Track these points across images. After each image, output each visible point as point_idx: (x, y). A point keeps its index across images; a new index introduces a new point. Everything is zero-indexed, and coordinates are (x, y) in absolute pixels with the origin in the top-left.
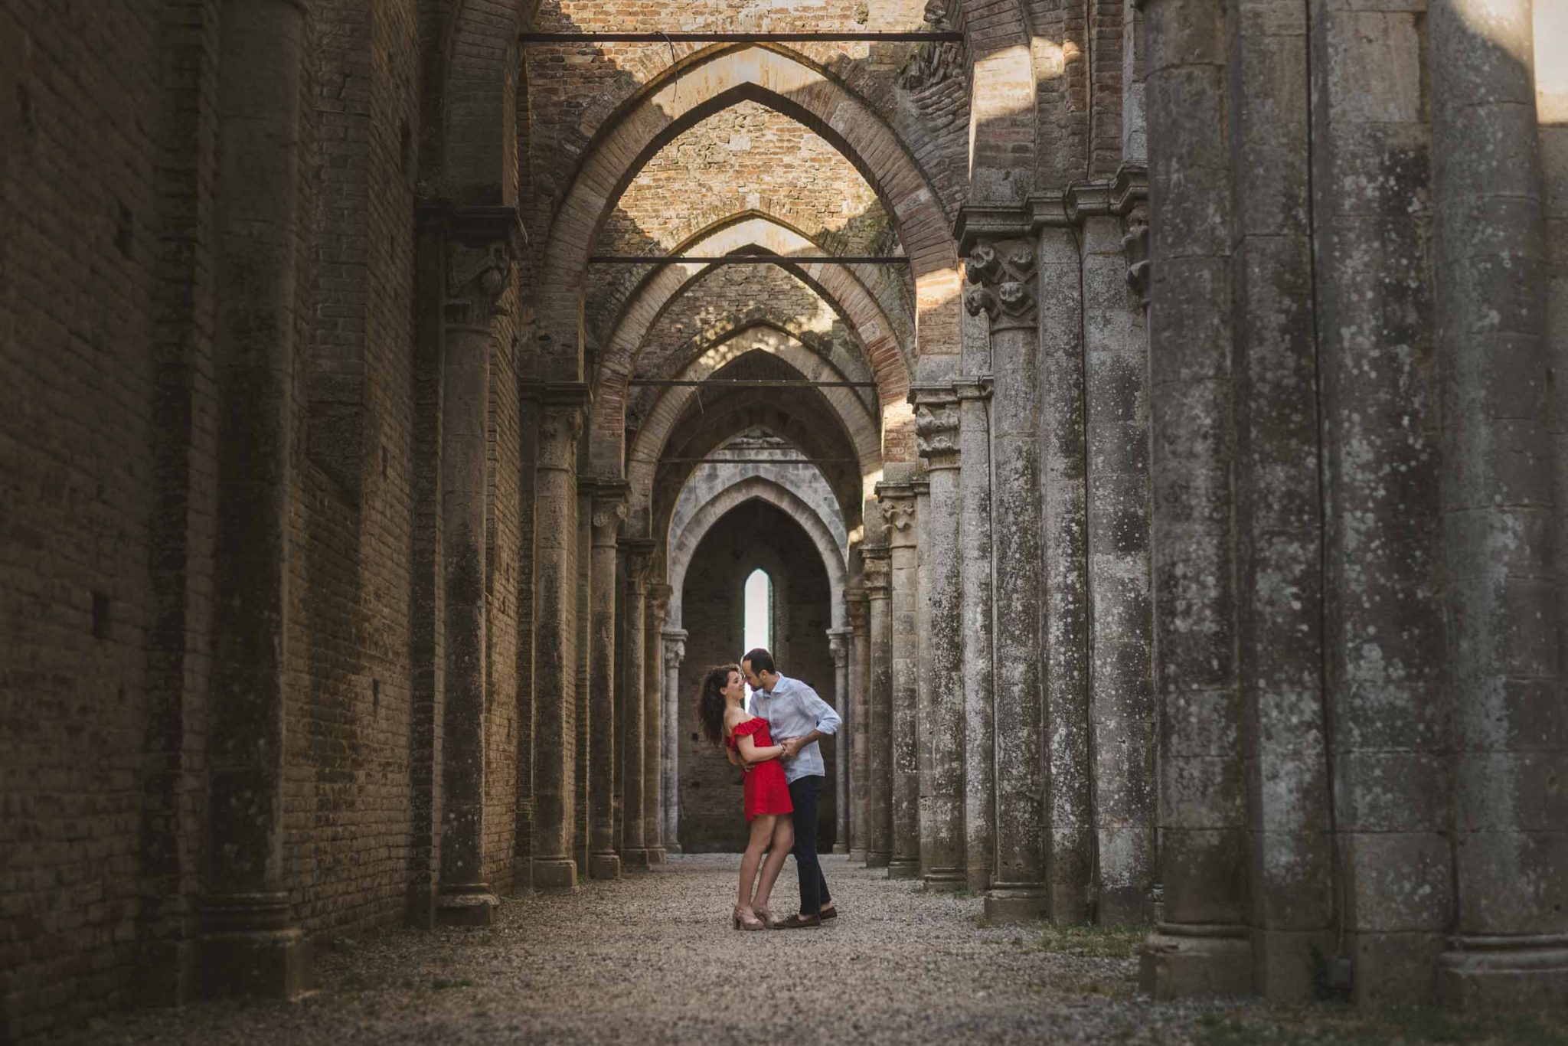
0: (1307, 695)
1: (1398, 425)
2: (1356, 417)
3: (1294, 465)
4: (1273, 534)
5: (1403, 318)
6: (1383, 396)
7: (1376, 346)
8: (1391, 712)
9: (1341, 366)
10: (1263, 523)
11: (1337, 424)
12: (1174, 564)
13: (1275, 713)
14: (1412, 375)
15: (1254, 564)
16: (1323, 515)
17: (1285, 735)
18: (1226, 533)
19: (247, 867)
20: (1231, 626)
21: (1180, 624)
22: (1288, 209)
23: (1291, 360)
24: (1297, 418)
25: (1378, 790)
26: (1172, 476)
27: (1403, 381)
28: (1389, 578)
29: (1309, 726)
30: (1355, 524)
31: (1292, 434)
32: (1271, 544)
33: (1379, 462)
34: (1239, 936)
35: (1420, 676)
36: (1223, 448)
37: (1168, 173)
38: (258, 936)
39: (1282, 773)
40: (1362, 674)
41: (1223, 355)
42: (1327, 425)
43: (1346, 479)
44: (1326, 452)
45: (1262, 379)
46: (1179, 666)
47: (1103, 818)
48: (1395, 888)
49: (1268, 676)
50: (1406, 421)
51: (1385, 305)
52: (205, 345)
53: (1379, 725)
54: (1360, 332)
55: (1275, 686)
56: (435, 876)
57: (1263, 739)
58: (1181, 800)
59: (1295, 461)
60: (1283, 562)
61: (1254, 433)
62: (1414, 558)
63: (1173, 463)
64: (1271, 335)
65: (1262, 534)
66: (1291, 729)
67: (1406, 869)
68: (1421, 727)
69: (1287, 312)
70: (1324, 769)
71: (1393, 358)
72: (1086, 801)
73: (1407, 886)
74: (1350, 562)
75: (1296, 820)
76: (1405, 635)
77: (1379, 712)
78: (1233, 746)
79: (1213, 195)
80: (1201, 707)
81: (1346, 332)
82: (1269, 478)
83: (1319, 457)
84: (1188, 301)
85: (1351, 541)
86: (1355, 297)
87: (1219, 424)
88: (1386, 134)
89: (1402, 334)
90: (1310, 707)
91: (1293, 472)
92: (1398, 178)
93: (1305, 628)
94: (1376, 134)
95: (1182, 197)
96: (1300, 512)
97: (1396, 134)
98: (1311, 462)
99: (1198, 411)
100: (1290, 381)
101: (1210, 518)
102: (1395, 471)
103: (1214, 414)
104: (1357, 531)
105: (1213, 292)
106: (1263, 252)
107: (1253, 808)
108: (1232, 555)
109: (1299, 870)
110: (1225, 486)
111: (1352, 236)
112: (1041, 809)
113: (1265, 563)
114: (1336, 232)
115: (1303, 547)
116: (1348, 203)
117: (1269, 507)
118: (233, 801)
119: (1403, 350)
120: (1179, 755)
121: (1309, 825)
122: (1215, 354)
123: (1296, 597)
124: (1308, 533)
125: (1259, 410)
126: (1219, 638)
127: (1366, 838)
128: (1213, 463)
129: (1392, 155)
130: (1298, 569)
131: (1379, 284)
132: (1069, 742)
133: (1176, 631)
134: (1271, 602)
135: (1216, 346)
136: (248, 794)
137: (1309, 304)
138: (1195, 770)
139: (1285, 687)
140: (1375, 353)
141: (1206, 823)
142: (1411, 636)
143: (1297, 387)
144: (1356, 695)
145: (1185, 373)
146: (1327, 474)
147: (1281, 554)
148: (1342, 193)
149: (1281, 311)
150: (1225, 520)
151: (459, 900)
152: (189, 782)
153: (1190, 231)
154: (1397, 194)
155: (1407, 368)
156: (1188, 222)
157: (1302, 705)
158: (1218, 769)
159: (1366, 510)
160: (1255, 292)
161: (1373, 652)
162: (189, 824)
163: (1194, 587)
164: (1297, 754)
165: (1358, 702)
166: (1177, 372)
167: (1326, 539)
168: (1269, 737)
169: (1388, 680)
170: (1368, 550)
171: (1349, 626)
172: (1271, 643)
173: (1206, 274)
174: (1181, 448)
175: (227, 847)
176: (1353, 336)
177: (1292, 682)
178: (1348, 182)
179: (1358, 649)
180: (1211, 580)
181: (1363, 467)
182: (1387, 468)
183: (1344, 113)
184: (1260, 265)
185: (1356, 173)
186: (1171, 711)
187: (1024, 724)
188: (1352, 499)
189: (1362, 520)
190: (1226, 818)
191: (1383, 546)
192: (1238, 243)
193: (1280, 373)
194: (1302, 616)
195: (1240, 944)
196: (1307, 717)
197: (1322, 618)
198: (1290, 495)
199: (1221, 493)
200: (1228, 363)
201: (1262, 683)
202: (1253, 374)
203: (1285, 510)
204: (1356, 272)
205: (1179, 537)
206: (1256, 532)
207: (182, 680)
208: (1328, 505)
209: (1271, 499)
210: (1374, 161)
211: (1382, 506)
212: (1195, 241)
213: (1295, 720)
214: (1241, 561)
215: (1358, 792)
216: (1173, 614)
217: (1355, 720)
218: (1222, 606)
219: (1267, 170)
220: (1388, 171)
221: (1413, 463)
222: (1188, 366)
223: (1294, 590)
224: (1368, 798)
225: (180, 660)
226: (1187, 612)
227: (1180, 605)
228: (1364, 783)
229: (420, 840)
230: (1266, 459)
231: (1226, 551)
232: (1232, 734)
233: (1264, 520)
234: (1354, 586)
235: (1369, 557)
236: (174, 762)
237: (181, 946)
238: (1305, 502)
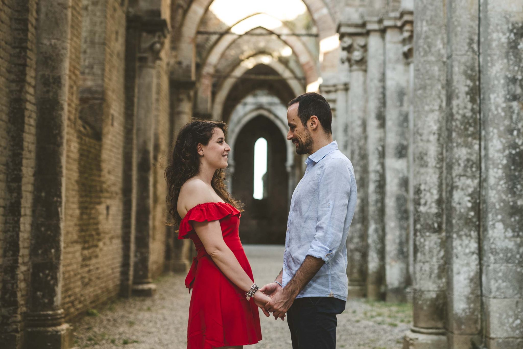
0: (473, 241)
1: (512, 134)
2: (495, 131)
3: (470, 148)
4: (460, 176)
5: (515, 91)
6: (507, 122)
7: (505, 102)
8: (507, 250)
9: (490, 110)
11: (487, 133)
12: (420, 185)
13: (459, 248)
14: (518, 114)
15: (452, 188)
16: (480, 169)
17: (464, 257)
18: (441, 173)
19: (46, 301)
20: (442, 210)
21: (422, 209)
22: (470, 44)
23: (469, 106)
24: (471, 129)
25: (500, 281)
26: (420, 149)
27: (515, 117)
28: (507, 196)
29: (473, 253)
30: (494, 174)
31: (469, 136)
32: (459, 179)
33: (504, 150)
34: (443, 334)
35: (518, 236)
36: (441, 139)
37: (422, 27)
38: (50, 329)
39: (462, 272)
40: (495, 235)
41: (442, 101)
42: (483, 133)
43: (491, 156)
44: (483, 144)
45: (458, 113)
46: (422, 225)
47: (388, 260)
48: (506, 321)
49: (457, 233)
50: (515, 133)
51: (508, 85)
52: (31, 90)
53: (501, 255)
54: (498, 96)
55: (460, 237)
56: (131, 278)
57: (454, 258)
58: (421, 279)
59: (469, 146)
60: (464, 187)
61: (454, 135)
62: (517, 188)
63: (421, 144)
64: (462, 95)
65: (456, 176)
66: (466, 254)
67: (511, 313)
68: (518, 256)
69: (468, 86)
70: (479, 271)
71: (511, 107)
72: (382, 253)
73: (511, 320)
74: (492, 189)
75: (467, 291)
76: (513, 219)
77: (501, 250)
78: (442, 258)
79: (440, 36)
80: (430, 242)
81: (492, 96)
82: (459, 153)
83: (480, 145)
84: (429, 79)
85: (492, 181)
86: (496, 82)
87: (440, 129)
88: (510, 16)
89: (515, 98)
90: (474, 246)
91: (469, 151)
92: (515, 34)
93: (472, 214)
94: (506, 17)
95: (427, 37)
96: (472, 167)
97: (514, 16)
98: (477, 147)
99: (432, 123)
100: (469, 114)
101: (436, 167)
102: (510, 153)
103: (438, 125)
104: (495, 177)
105: (439, 76)
106: (459, 62)
107: (449, 283)
108: (444, 182)
109: (467, 311)
110: (442, 154)
111: (495, 57)
112: (365, 255)
113: (457, 187)
114: (489, 55)
115: (473, 181)
116: (494, 44)
117: (459, 165)
118: (41, 275)
119: (515, 104)
120: (420, 261)
121: (472, 293)
122: (439, 101)
123: (469, 201)
124: (475, 176)
125: (456, 126)
126: (438, 215)
127: (495, 301)
128: (437, 145)
129: (513, 25)
130: (470, 190)
131: (506, 77)
132: (376, 230)
133: (421, 212)
134: (459, 203)
135: (439, 97)
136: (47, 272)
137: (477, 83)
138: (427, 267)
139: (464, 237)
140: (504, 105)
141: (431, 289)
142: (515, 220)
143: (472, 117)
144: (493, 243)
145: (427, 108)
146: (483, 153)
147: (464, 184)
148: (492, 40)
149: (466, 86)
150: (441, 168)
151: (141, 287)
152: (23, 268)
153: (430, 51)
154: (514, 41)
155: (516, 111)
156: (429, 47)
157: (470, 245)
158: (436, 267)
159: (498, 169)
160: (455, 78)
161: (500, 226)
162: (22, 285)
163: (428, 194)
164: (468, 264)
165: (493, 246)
166: (423, 107)
167: (482, 179)
168: (457, 257)
169: (506, 237)
170: (498, 184)
171: (490, 215)
172: (459, 219)
173: (436, 68)
174: (425, 138)
175: (39, 293)
176: (495, 98)
177: (466, 235)
178: (495, 36)
179: (494, 225)
180: (435, 192)
181: (498, 151)
182: (507, 152)
183: (494, 7)
184: (459, 67)
185: (498, 31)
186: (418, 243)
188: (493, 164)
189: (497, 173)
190: (439, 287)
191: (505, 183)
192: (449, 57)
193: (465, 111)
194: (472, 209)
195: (443, 338)
196: (472, 250)
197: (479, 210)
198: (468, 160)
199: (440, 157)
200: (444, 104)
201: (455, 236)
202: (454, 111)
203: (466, 166)
204: (497, 72)
205: (422, 174)
206: (454, 175)
207: (19, 228)
208: (483, 165)
209: (460, 162)
210: (505, 27)
211: (506, 167)
212: (432, 55)
213: (467, 251)
214: (447, 185)
215: (492, 282)
216: (419, 204)
217: (492, 253)
218: (439, 202)
219: (462, 28)
220: (511, 31)
221: (518, 150)
222: (428, 105)
223: (469, 198)
224: (497, 285)
225: (19, 220)
226: (425, 204)
227: (422, 201)
228: (495, 279)
229: (125, 264)
230: (458, 145)
231: (441, 180)
232: (442, 253)
233: (457, 170)
234: (493, 200)
235: (499, 188)
236: (16, 261)
237: (18, 335)
238: (474, 163)
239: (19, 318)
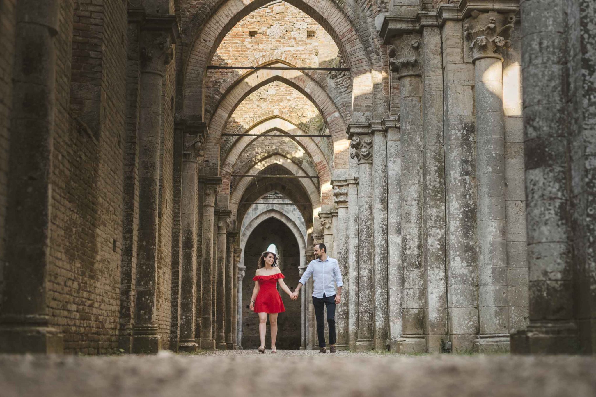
0: (441, 271)
1: (466, 198)
2: (454, 196)
3: (438, 208)
4: (432, 227)
5: (467, 169)
6: (462, 190)
7: (460, 176)
8: (463, 275)
9: (450, 181)
10: (430, 224)
11: (449, 197)
12: (406, 235)
13: (432, 276)
14: (469, 184)
15: (427, 235)
16: (446, 222)
17: (435, 282)
18: (420, 227)
19: (147, 317)
20: (422, 252)
21: (408, 252)
22: (437, 138)
23: (438, 180)
24: (439, 195)
25: (459, 296)
26: (406, 211)
27: (467, 186)
28: (463, 239)
29: (442, 280)
30: (454, 224)
31: (438, 200)
32: (432, 230)
33: (460, 208)
34: (423, 338)
35: (471, 265)
36: (420, 203)
37: (406, 126)
38: (151, 336)
39: (434, 292)
40: (455, 265)
41: (420, 178)
42: (447, 197)
43: (451, 212)
44: (447, 205)
45: (430, 185)
46: (407, 263)
47: (391, 318)
48: (463, 322)
49: (431, 266)
50: (468, 197)
51: (462, 165)
52: (137, 171)
53: (459, 279)
54: (456, 172)
55: (432, 268)
56: (178, 336)
57: (429, 283)
58: (407, 301)
59: (438, 207)
60: (435, 235)
61: (428, 199)
62: (469, 234)
63: (406, 207)
64: (433, 173)
65: (430, 227)
66: (436, 280)
67: (466, 317)
68: (471, 279)
69: (437, 166)
70: (445, 291)
71: (465, 180)
72: (387, 313)
73: (466, 322)
74: (452, 235)
75: (438, 305)
76: (467, 254)
77: (459, 275)
78: (422, 286)
79: (418, 133)
80: (413, 275)
81: (452, 172)
82: (432, 212)
83: (445, 206)
84: (411, 162)
85: (452, 229)
86: (454, 163)
87: (419, 196)
88: (463, 119)
89: (467, 173)
90: (442, 274)
91: (438, 210)
92: (467, 131)
93: (441, 253)
94: (461, 119)
95: (410, 133)
96: (440, 221)
97: (466, 119)
98: (443, 207)
99: (413, 193)
100: (438, 185)
101: (416, 223)
102: (465, 210)
103: (418, 194)
104: (454, 227)
105: (418, 160)
106: (431, 150)
107: (426, 302)
108: (422, 233)
109: (438, 318)
110: (421, 214)
111: (454, 146)
112: (372, 316)
113: (430, 235)
114: (450, 145)
115: (441, 231)
116: (453, 137)
117: (431, 219)
118: (143, 299)
119: (467, 177)
120: (407, 288)
121: (441, 307)
122: (418, 177)
123: (439, 244)
124: (442, 227)
125: (429, 193)
126: (419, 256)
127: (455, 309)
128: (417, 208)
129: (465, 124)
130: (439, 237)
131: (461, 159)
132: (382, 294)
133: (407, 254)
134: (432, 246)
135: (419, 175)
136: (147, 297)
137: (443, 164)
138: (411, 292)
139: (435, 269)
140: (460, 178)
141: (414, 307)
142: (468, 255)
143: (439, 187)
144: (453, 271)
145: (410, 182)
146: (447, 212)
147: (435, 233)
148: (451, 135)
149: (435, 166)
150: (420, 223)
151: (186, 344)
152: (133, 293)
153: (412, 143)
154: (466, 135)
155: (468, 182)
156: (411, 140)
157: (440, 274)
158: (418, 292)
159: (457, 221)
160: (428, 161)
161: (458, 259)
162: (132, 304)
163: (412, 241)
164: (438, 287)
165: (454, 272)
166: (408, 182)
167: (447, 228)
168: (431, 283)
169: (462, 267)
170: (457, 231)
171: (451, 252)
172: (432, 257)
173: (416, 155)
174: (408, 203)
175: (142, 312)
176: (454, 173)
177: (436, 267)
178: (453, 132)
179: (454, 258)
180: (416, 240)
181: (456, 209)
182: (462, 210)
183: (452, 113)
184: (430, 153)
185: (455, 129)
186: (405, 276)
187: (368, 289)
188: (453, 218)
189: (456, 223)
190: (420, 305)
191: (461, 230)
192: (424, 147)
193: (435, 183)
194: (441, 249)
195: (423, 340)
196: (441, 277)
197: (446, 250)
198: (437, 216)
199: (419, 216)
200: (422, 179)
201: (429, 268)
202: (428, 183)
203: (436, 220)
204: (455, 156)
205: (407, 228)
206: (428, 226)
207: (131, 264)
208: (447, 219)
209: (432, 217)
210: (460, 126)
211: (461, 219)
212: (413, 145)
213: (438, 278)
214: (424, 234)
215: (454, 296)
216: (406, 249)
217: (453, 277)
218: (419, 247)
219: (432, 127)
220: (464, 129)
221: (470, 208)
222: (411, 180)
223: (438, 242)
224: (456, 298)
225: (131, 259)
226: (410, 248)
227: (408, 247)
228: (455, 294)
229: (174, 325)
230: (431, 206)
231: (421, 232)
232: (422, 282)
233: (430, 223)
234: (453, 241)
235: (457, 233)
236: (129, 287)
237: (131, 338)
238: (441, 218)
239: (131, 326)
